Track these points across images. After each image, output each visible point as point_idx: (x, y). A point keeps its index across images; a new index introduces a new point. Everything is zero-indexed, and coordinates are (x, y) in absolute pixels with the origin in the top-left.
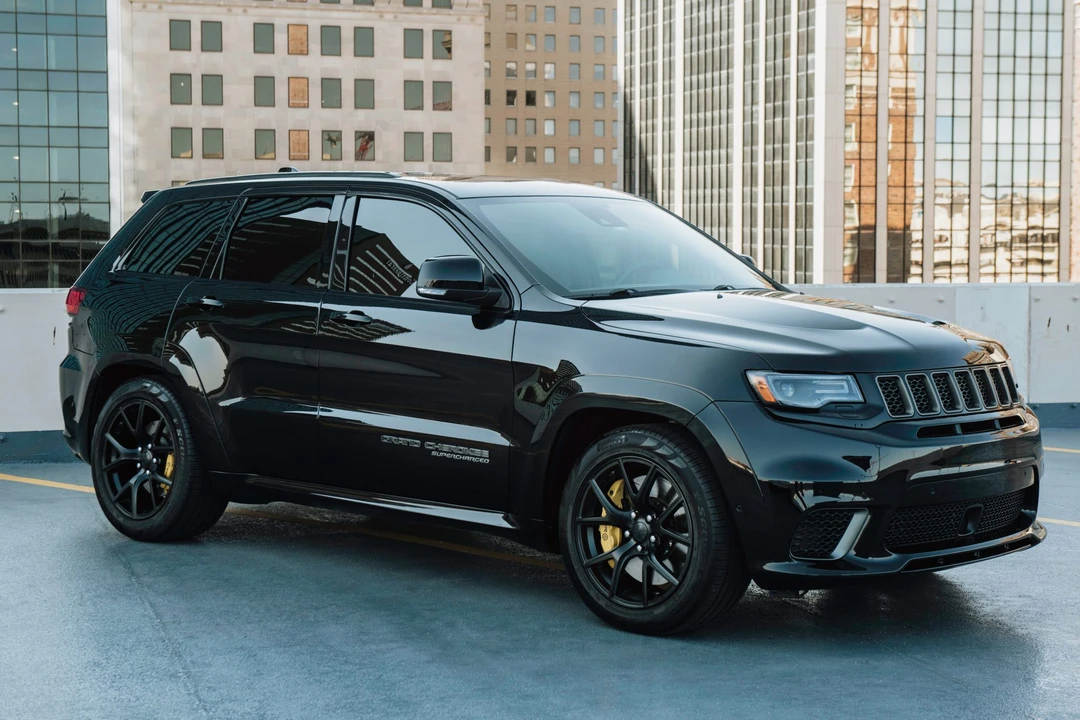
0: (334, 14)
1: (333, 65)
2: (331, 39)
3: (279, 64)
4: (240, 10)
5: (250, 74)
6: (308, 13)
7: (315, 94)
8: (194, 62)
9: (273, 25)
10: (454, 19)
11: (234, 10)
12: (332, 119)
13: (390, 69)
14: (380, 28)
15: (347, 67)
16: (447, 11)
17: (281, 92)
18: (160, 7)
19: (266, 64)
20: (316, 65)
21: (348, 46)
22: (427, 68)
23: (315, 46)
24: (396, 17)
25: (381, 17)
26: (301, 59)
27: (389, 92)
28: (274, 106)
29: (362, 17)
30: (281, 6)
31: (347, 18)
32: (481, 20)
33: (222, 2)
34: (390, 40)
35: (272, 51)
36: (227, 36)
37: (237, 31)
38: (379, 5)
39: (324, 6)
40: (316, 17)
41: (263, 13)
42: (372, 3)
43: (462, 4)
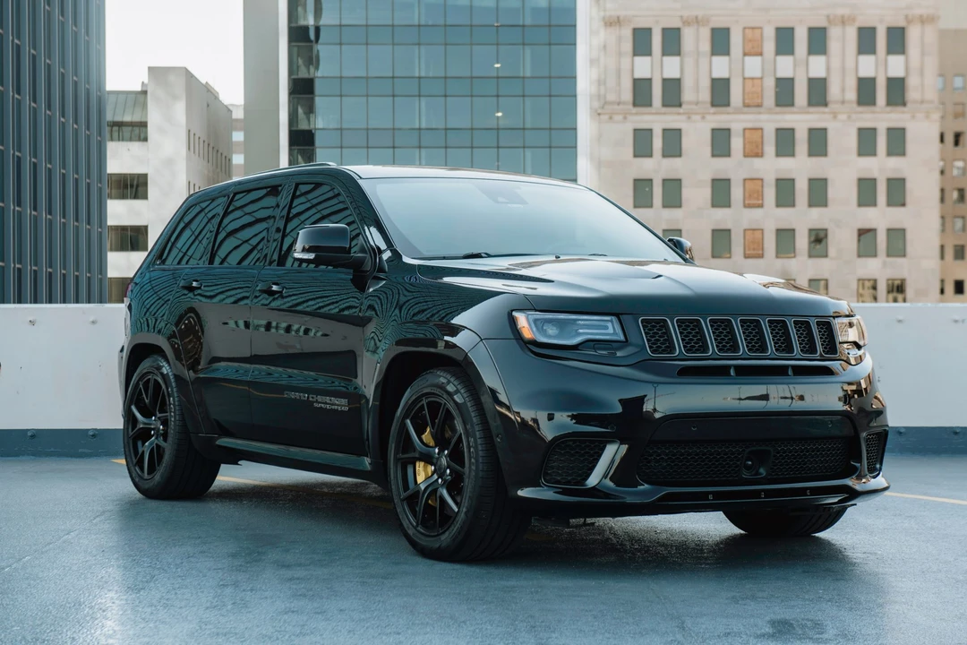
0: (789, 117)
1: (787, 166)
2: (785, 144)
3: (735, 167)
4: (699, 117)
5: (707, 177)
6: (764, 117)
7: (770, 194)
8: (656, 167)
9: (729, 130)
10: (907, 116)
11: (695, 117)
12: (786, 217)
13: (844, 167)
14: (832, 127)
15: (800, 167)
16: (900, 109)
17: (737, 193)
18: (625, 118)
19: (722, 166)
20: (771, 166)
21: (802, 146)
22: (881, 166)
23: (770, 148)
24: (849, 117)
25: (835, 117)
26: (756, 161)
27: (843, 190)
28: (729, 206)
29: (816, 118)
30: (738, 111)
31: (801, 120)
32: (936, 116)
33: (681, 110)
34: (843, 137)
35: (728, 155)
36: (686, 142)
37: (696, 136)
38: (832, 106)
39: (778, 109)
40: (771, 120)
41: (720, 119)
43: (916, 101)
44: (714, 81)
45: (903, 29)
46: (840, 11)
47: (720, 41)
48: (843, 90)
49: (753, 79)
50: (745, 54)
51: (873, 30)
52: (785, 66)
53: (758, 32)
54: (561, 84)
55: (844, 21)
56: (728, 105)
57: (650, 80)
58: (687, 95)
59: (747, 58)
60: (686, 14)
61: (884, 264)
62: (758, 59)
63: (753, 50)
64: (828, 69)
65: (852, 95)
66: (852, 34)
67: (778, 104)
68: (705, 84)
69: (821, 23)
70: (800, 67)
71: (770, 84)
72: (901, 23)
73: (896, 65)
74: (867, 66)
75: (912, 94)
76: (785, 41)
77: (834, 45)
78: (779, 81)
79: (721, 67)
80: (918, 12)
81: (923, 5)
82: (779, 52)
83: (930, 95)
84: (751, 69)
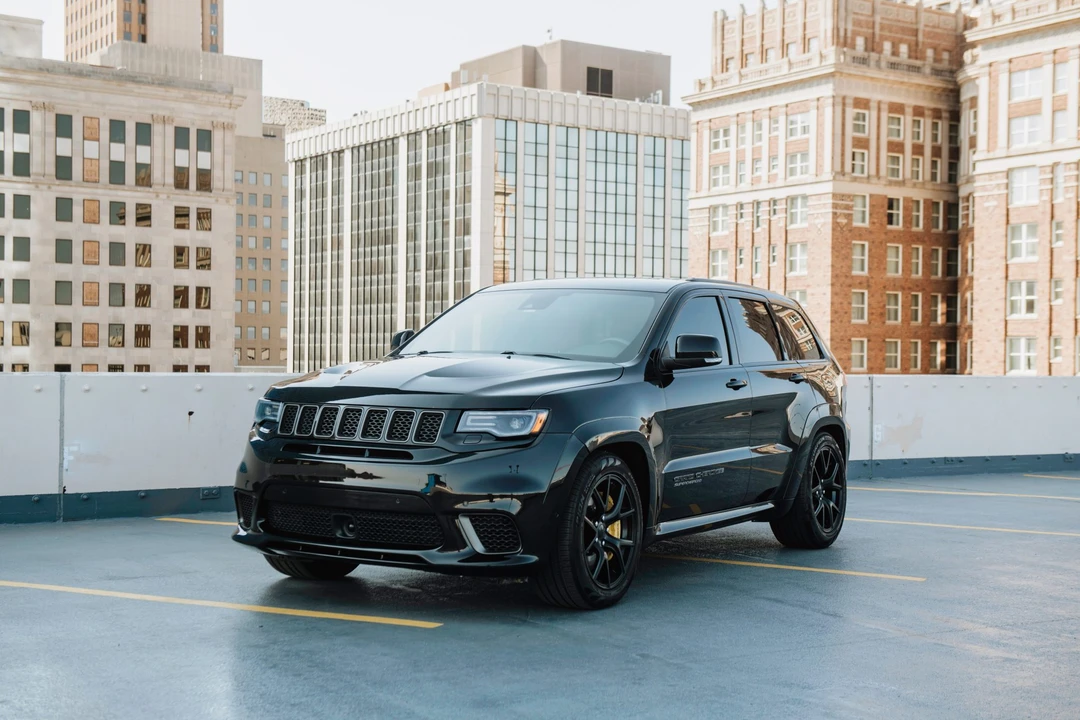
0: (120, 193)
1: (119, 233)
2: (118, 214)
3: (75, 230)
4: (45, 187)
5: (52, 238)
6: (100, 191)
7: (105, 254)
8: (8, 226)
9: (71, 199)
10: (213, 200)
11: (41, 187)
12: (118, 274)
14: (154, 203)
15: (130, 234)
16: (207, 193)
17: (77, 252)
19: (65, 230)
20: (106, 232)
21: (131, 217)
23: (105, 217)
24: (168, 197)
25: (157, 196)
26: (93, 226)
27: (163, 254)
28: (71, 262)
29: (142, 196)
30: (78, 185)
31: (131, 196)
32: (232, 203)
33: (30, 180)
34: (163, 214)
35: (70, 219)
36: (34, 208)
37: (43, 203)
38: (154, 187)
39: (112, 186)
40: (107, 195)
41: (63, 190)
42: (151, 186)
43: (219, 189)
44: (58, 158)
45: (209, 133)
46: (161, 113)
47: (63, 125)
48: (164, 175)
49: (91, 159)
50: (84, 139)
51: (187, 130)
52: (118, 152)
53: (95, 122)
55: (164, 121)
56: (70, 179)
57: (3, 152)
58: (35, 168)
59: (86, 142)
60: (34, 100)
61: (194, 314)
62: (97, 143)
63: (91, 136)
64: (152, 158)
65: (170, 180)
66: (170, 131)
67: (111, 182)
68: (51, 160)
69: (147, 120)
70: (130, 153)
71: (105, 166)
72: (208, 127)
73: (204, 160)
74: (182, 158)
75: (216, 183)
76: (117, 130)
77: (156, 139)
78: (112, 163)
79: (64, 147)
80: (221, 120)
81: (224, 115)
82: (113, 139)
83: (230, 185)
84: (90, 152)
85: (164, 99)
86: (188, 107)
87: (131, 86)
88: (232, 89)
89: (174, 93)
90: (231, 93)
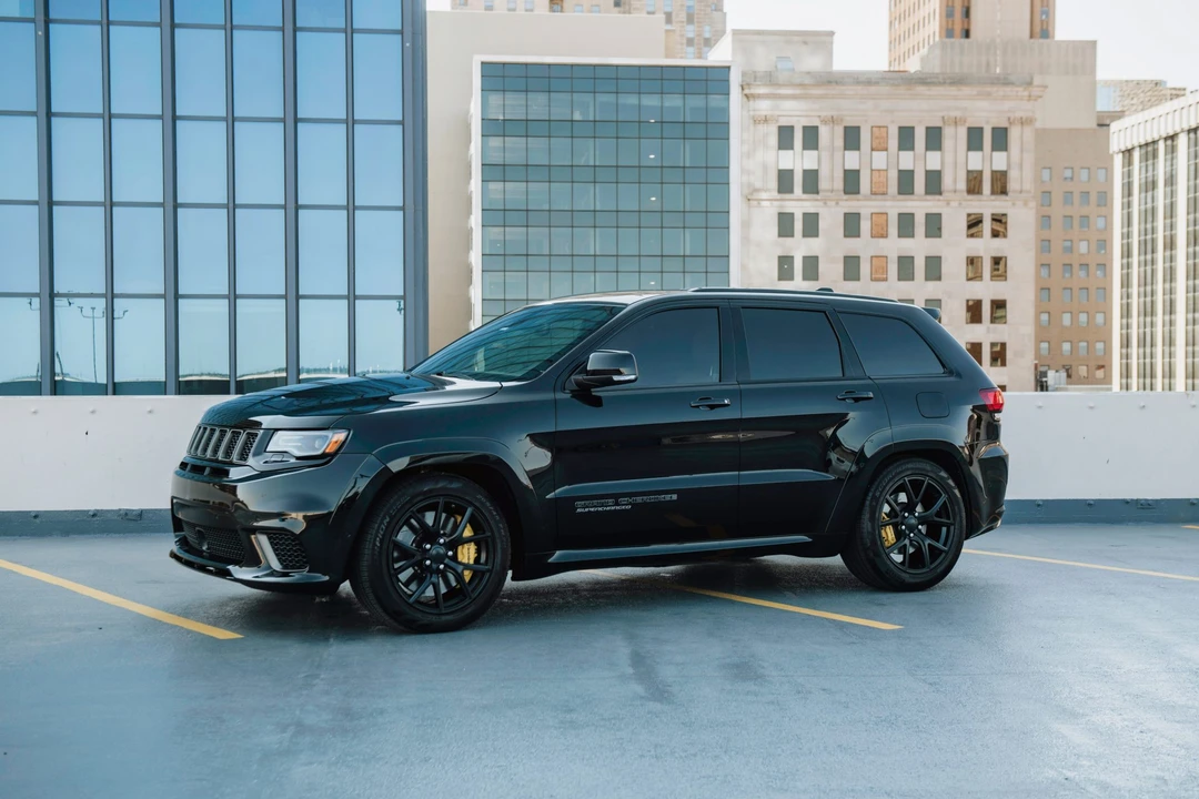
0: (910, 204)
1: (907, 246)
2: (906, 225)
3: (863, 246)
4: (834, 203)
5: (840, 255)
6: (889, 203)
7: (893, 269)
8: (796, 246)
9: (859, 214)
10: (1009, 203)
11: (829, 203)
12: (906, 289)
13: (955, 247)
14: (946, 212)
15: (919, 247)
16: (1003, 197)
17: (865, 268)
18: (771, 203)
19: (853, 246)
20: (894, 246)
21: (920, 229)
22: (985, 246)
23: (893, 230)
24: (960, 204)
25: (948, 204)
26: (881, 240)
27: (954, 267)
28: (859, 280)
29: (932, 205)
30: (866, 198)
31: (920, 206)
32: (1033, 204)
33: (819, 197)
34: (954, 223)
35: (858, 235)
36: (822, 225)
37: (831, 220)
38: (945, 194)
39: (901, 197)
40: (894, 207)
41: (851, 205)
42: (940, 194)
43: (1015, 191)
44: (845, 171)
45: (1006, 129)
46: (953, 114)
47: (852, 138)
48: (955, 181)
49: (879, 170)
50: (872, 150)
51: (981, 130)
52: (907, 160)
53: (884, 131)
54: (715, 173)
55: (956, 122)
56: (858, 193)
57: (792, 171)
58: (823, 184)
59: (874, 153)
60: (823, 114)
61: (988, 330)
62: (885, 153)
63: (879, 146)
64: (942, 163)
65: (962, 185)
66: (963, 133)
67: (900, 192)
68: (839, 175)
69: (938, 124)
70: (919, 161)
71: (893, 175)
72: (1004, 124)
73: (999, 161)
74: (976, 161)
75: (1012, 185)
76: (906, 137)
77: (947, 142)
78: (900, 172)
79: (852, 160)
80: (1018, 114)
81: (1022, 109)
82: (901, 148)
83: (1028, 186)
84: (878, 162)
85: (956, 98)
86: (984, 104)
87: (921, 89)
88: (1032, 79)
89: (966, 90)
90: (1030, 84)
